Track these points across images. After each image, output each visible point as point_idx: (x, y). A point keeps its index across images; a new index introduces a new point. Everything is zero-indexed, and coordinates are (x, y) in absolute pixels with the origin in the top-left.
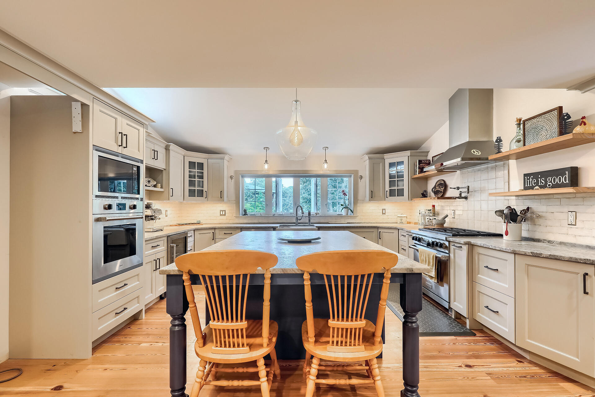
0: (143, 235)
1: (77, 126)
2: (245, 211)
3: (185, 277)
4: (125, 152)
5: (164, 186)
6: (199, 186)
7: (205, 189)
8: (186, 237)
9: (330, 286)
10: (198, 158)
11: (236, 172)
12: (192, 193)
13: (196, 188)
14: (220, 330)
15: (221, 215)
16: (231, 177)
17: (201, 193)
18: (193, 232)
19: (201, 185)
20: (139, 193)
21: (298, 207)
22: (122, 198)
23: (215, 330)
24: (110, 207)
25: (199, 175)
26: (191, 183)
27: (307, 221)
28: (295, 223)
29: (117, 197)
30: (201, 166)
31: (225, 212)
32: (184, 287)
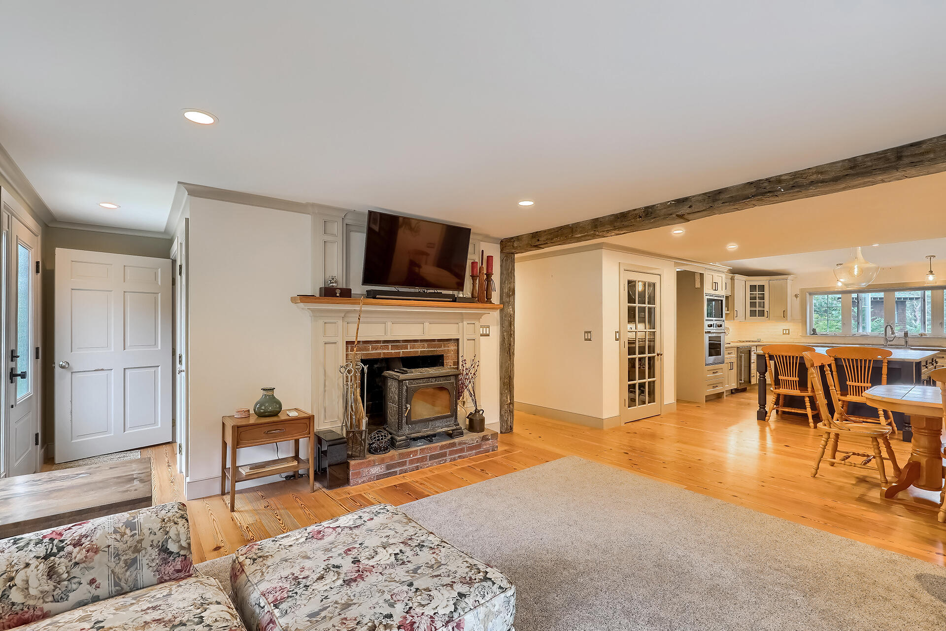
0: (724, 345)
1: (698, 285)
2: (814, 330)
3: (766, 355)
4: (717, 293)
5: (729, 310)
6: (760, 306)
7: (766, 309)
8: (750, 351)
9: (846, 366)
10: (758, 281)
11: (802, 290)
12: (753, 313)
13: (757, 309)
14: (784, 380)
15: (784, 334)
16: (796, 296)
17: (762, 313)
18: (755, 347)
19: (762, 305)
20: (722, 317)
21: (887, 326)
22: (715, 320)
23: (782, 380)
24: (711, 326)
25: (761, 297)
26: (753, 305)
27: (903, 343)
28: (883, 345)
29: (713, 320)
30: (762, 288)
31: (789, 331)
32: (766, 360)
